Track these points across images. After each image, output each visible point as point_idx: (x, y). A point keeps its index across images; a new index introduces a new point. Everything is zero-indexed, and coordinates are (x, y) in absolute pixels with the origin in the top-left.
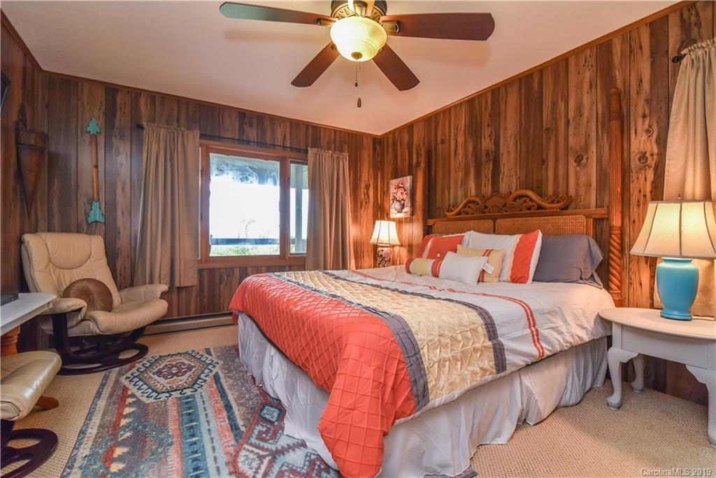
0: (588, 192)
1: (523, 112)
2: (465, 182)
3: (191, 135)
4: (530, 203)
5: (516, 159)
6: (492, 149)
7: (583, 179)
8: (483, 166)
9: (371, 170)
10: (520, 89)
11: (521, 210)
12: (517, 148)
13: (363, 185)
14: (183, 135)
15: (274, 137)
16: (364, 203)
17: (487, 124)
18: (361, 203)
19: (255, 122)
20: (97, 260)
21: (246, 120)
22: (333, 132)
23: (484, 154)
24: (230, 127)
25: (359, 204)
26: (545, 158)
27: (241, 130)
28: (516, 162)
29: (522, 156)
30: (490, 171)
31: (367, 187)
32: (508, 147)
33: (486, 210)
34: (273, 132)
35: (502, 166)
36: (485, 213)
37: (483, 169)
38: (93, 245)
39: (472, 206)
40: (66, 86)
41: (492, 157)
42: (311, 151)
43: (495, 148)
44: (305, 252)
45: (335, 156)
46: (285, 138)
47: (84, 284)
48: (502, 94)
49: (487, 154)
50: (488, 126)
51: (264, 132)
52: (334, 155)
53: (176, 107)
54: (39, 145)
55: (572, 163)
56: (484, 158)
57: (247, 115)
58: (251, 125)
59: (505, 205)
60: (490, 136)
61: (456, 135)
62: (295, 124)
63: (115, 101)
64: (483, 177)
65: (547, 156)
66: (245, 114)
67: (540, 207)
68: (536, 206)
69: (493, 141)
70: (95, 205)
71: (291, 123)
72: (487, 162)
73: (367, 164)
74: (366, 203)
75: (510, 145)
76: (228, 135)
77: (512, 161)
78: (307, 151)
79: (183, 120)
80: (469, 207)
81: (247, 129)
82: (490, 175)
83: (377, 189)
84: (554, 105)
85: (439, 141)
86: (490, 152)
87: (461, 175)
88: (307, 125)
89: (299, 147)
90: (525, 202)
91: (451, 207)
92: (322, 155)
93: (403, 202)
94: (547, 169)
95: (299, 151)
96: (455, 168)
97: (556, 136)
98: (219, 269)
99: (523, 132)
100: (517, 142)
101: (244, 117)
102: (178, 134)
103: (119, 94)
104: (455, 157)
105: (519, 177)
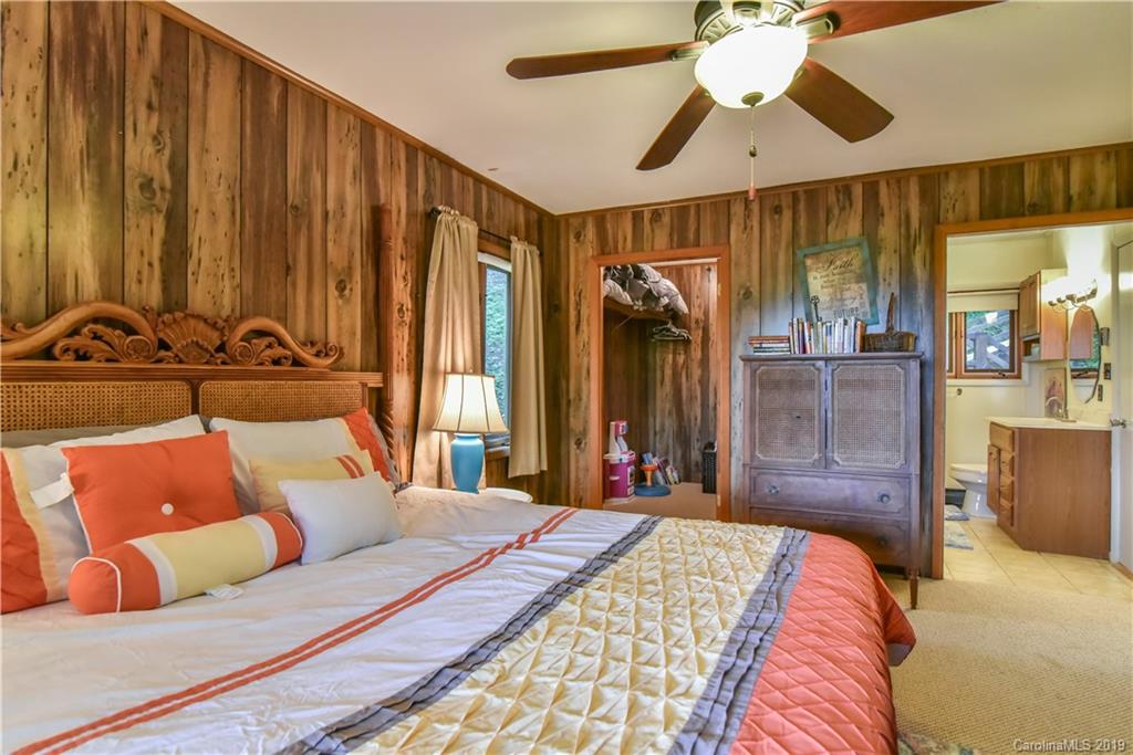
0: (352, 344)
1: (248, 142)
4: (279, 351)
7: (346, 322)
8: (131, 215)
11: (261, 364)
12: (233, 213)
17: (143, 96)
23: (132, 179)
26: (291, 263)
28: (232, 245)
29: (246, 237)
30: (157, 239)
32: (211, 199)
33: (165, 353)
41: (161, 202)
48: (196, 56)
49: (147, 188)
55: (333, 292)
59: (221, 347)
64: (131, 250)
65: (295, 259)
67: (297, 362)
68: (291, 358)
72: (147, 209)
75: (217, 199)
82: (157, 252)
84: (306, 170)
86: (156, 185)
90: (270, 346)
94: (294, 285)
97: (310, 228)
99: (247, 184)
100: (233, 198)
105: (240, 286)
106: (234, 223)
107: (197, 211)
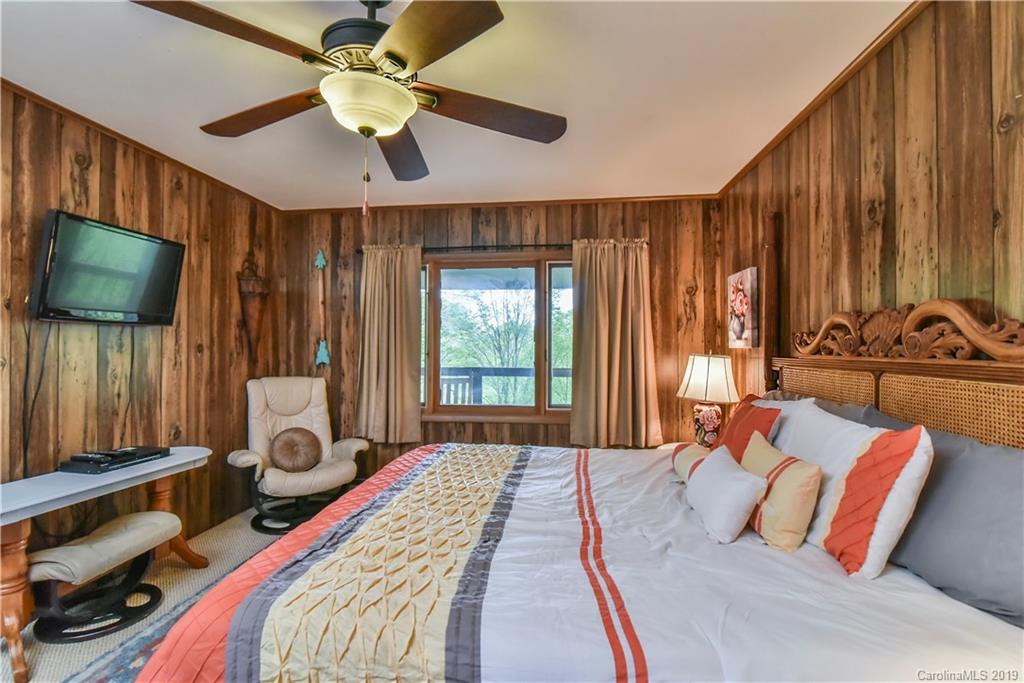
1: (944, 90)
2: (832, 281)
3: (411, 251)
4: (953, 340)
5: (931, 217)
6: (880, 197)
8: (863, 239)
9: (700, 260)
10: (935, 29)
11: (935, 357)
12: (931, 188)
13: (682, 288)
14: (402, 253)
15: (521, 234)
16: (684, 321)
17: (869, 136)
18: (679, 320)
19: (493, 218)
20: (317, 406)
21: (482, 218)
22: (620, 206)
23: (865, 209)
24: (461, 233)
25: (674, 323)
26: (1000, 208)
27: (475, 232)
28: (930, 224)
29: (944, 206)
30: (878, 249)
31: (692, 291)
32: (912, 186)
33: (863, 348)
34: (521, 227)
35: (900, 236)
36: (860, 355)
37: (864, 245)
38: (313, 391)
39: (839, 334)
40: (298, 222)
41: (880, 217)
42: (577, 246)
43: (887, 194)
44: (569, 402)
45: (620, 246)
46: (537, 232)
47: (290, 434)
48: (898, 54)
49: (872, 210)
50: (873, 141)
51: (506, 230)
52: (618, 245)
53: (398, 220)
54: (257, 292)
56: (865, 221)
57: (483, 210)
58: (488, 222)
59: (898, 341)
60: (876, 165)
61: (818, 175)
62: (552, 208)
63: (339, 226)
64: (865, 267)
65: (1005, 203)
66: (479, 209)
67: (977, 354)
68: (967, 348)
69: (881, 177)
70: (323, 344)
71: (547, 207)
72: (871, 229)
73: (691, 251)
74: (689, 320)
75: (917, 181)
76: (457, 242)
77: (922, 221)
78: (571, 246)
79: (405, 234)
80: (834, 339)
81: (482, 228)
82: (877, 262)
83: (714, 293)
85: (793, 191)
86: (876, 205)
87: (826, 261)
88: (573, 205)
89: (560, 243)
90: (942, 334)
91: (805, 337)
92: (597, 248)
93: (742, 318)
95: (561, 247)
96: (816, 249)
98: (448, 423)
99: (943, 143)
101: (479, 215)
102: (397, 253)
103: (344, 219)
104: (816, 223)
105: (938, 266)
106: (931, 196)
107: (902, 207)
